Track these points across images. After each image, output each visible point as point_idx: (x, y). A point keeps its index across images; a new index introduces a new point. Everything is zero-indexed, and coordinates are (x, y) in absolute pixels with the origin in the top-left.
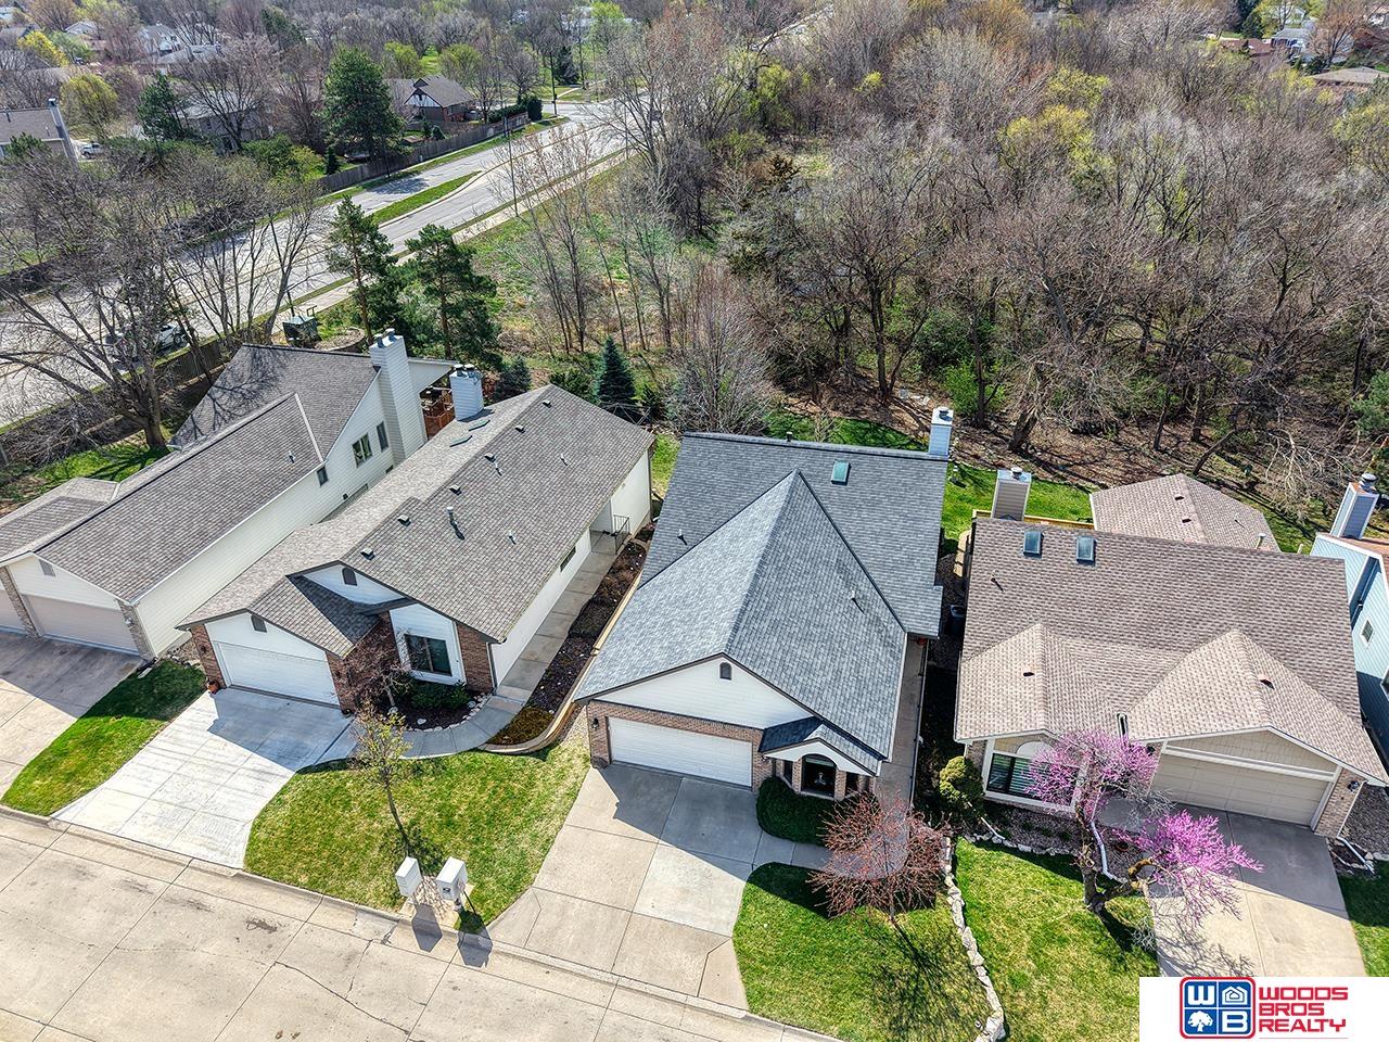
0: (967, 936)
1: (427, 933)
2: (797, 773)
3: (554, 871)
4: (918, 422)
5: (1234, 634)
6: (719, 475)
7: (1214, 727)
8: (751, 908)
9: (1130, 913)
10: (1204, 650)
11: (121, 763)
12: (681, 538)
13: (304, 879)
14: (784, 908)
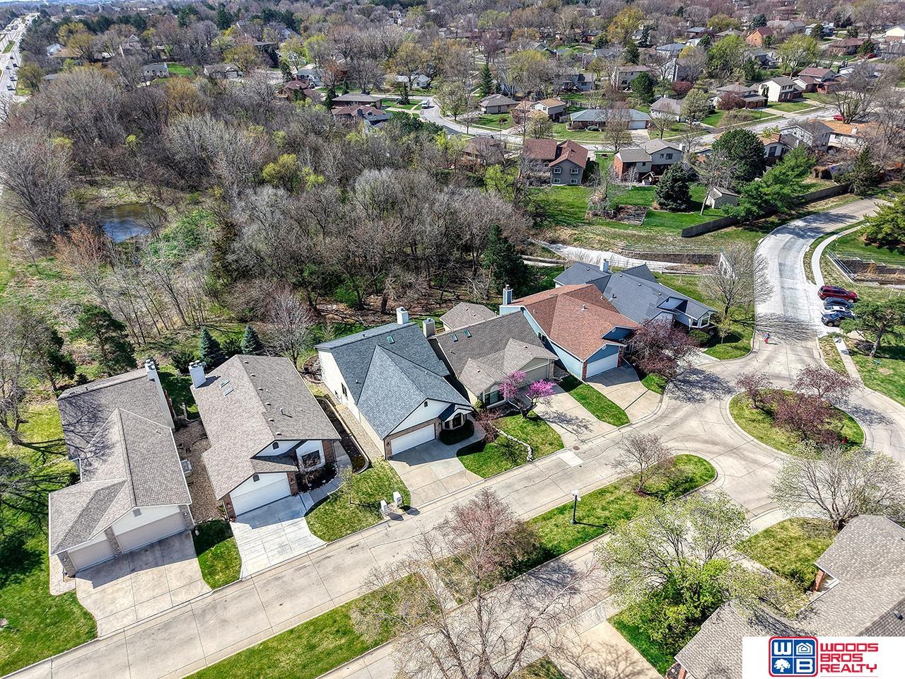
0: (509, 437)
1: (399, 518)
2: (451, 423)
3: (411, 486)
5: (511, 340)
6: (353, 357)
7: (525, 363)
8: (464, 461)
9: (531, 415)
10: (507, 346)
12: (357, 383)
13: (349, 532)
14: (471, 456)
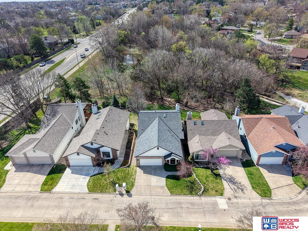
0: (197, 179)
1: (122, 195)
2: (170, 161)
3: (137, 183)
4: (169, 103)
5: (224, 132)
8: (167, 181)
9: (216, 172)
10: (220, 135)
11: (59, 181)
12: (142, 130)
13: (99, 191)
14: (172, 181)
